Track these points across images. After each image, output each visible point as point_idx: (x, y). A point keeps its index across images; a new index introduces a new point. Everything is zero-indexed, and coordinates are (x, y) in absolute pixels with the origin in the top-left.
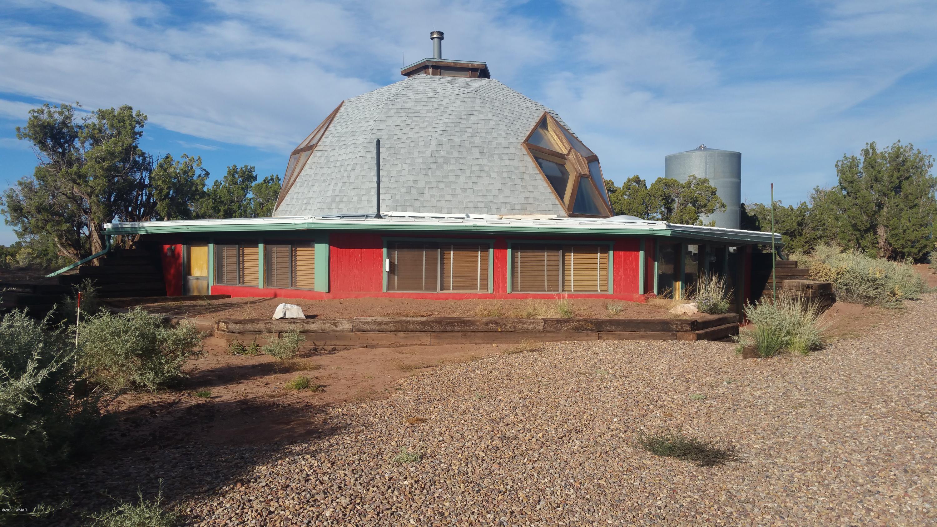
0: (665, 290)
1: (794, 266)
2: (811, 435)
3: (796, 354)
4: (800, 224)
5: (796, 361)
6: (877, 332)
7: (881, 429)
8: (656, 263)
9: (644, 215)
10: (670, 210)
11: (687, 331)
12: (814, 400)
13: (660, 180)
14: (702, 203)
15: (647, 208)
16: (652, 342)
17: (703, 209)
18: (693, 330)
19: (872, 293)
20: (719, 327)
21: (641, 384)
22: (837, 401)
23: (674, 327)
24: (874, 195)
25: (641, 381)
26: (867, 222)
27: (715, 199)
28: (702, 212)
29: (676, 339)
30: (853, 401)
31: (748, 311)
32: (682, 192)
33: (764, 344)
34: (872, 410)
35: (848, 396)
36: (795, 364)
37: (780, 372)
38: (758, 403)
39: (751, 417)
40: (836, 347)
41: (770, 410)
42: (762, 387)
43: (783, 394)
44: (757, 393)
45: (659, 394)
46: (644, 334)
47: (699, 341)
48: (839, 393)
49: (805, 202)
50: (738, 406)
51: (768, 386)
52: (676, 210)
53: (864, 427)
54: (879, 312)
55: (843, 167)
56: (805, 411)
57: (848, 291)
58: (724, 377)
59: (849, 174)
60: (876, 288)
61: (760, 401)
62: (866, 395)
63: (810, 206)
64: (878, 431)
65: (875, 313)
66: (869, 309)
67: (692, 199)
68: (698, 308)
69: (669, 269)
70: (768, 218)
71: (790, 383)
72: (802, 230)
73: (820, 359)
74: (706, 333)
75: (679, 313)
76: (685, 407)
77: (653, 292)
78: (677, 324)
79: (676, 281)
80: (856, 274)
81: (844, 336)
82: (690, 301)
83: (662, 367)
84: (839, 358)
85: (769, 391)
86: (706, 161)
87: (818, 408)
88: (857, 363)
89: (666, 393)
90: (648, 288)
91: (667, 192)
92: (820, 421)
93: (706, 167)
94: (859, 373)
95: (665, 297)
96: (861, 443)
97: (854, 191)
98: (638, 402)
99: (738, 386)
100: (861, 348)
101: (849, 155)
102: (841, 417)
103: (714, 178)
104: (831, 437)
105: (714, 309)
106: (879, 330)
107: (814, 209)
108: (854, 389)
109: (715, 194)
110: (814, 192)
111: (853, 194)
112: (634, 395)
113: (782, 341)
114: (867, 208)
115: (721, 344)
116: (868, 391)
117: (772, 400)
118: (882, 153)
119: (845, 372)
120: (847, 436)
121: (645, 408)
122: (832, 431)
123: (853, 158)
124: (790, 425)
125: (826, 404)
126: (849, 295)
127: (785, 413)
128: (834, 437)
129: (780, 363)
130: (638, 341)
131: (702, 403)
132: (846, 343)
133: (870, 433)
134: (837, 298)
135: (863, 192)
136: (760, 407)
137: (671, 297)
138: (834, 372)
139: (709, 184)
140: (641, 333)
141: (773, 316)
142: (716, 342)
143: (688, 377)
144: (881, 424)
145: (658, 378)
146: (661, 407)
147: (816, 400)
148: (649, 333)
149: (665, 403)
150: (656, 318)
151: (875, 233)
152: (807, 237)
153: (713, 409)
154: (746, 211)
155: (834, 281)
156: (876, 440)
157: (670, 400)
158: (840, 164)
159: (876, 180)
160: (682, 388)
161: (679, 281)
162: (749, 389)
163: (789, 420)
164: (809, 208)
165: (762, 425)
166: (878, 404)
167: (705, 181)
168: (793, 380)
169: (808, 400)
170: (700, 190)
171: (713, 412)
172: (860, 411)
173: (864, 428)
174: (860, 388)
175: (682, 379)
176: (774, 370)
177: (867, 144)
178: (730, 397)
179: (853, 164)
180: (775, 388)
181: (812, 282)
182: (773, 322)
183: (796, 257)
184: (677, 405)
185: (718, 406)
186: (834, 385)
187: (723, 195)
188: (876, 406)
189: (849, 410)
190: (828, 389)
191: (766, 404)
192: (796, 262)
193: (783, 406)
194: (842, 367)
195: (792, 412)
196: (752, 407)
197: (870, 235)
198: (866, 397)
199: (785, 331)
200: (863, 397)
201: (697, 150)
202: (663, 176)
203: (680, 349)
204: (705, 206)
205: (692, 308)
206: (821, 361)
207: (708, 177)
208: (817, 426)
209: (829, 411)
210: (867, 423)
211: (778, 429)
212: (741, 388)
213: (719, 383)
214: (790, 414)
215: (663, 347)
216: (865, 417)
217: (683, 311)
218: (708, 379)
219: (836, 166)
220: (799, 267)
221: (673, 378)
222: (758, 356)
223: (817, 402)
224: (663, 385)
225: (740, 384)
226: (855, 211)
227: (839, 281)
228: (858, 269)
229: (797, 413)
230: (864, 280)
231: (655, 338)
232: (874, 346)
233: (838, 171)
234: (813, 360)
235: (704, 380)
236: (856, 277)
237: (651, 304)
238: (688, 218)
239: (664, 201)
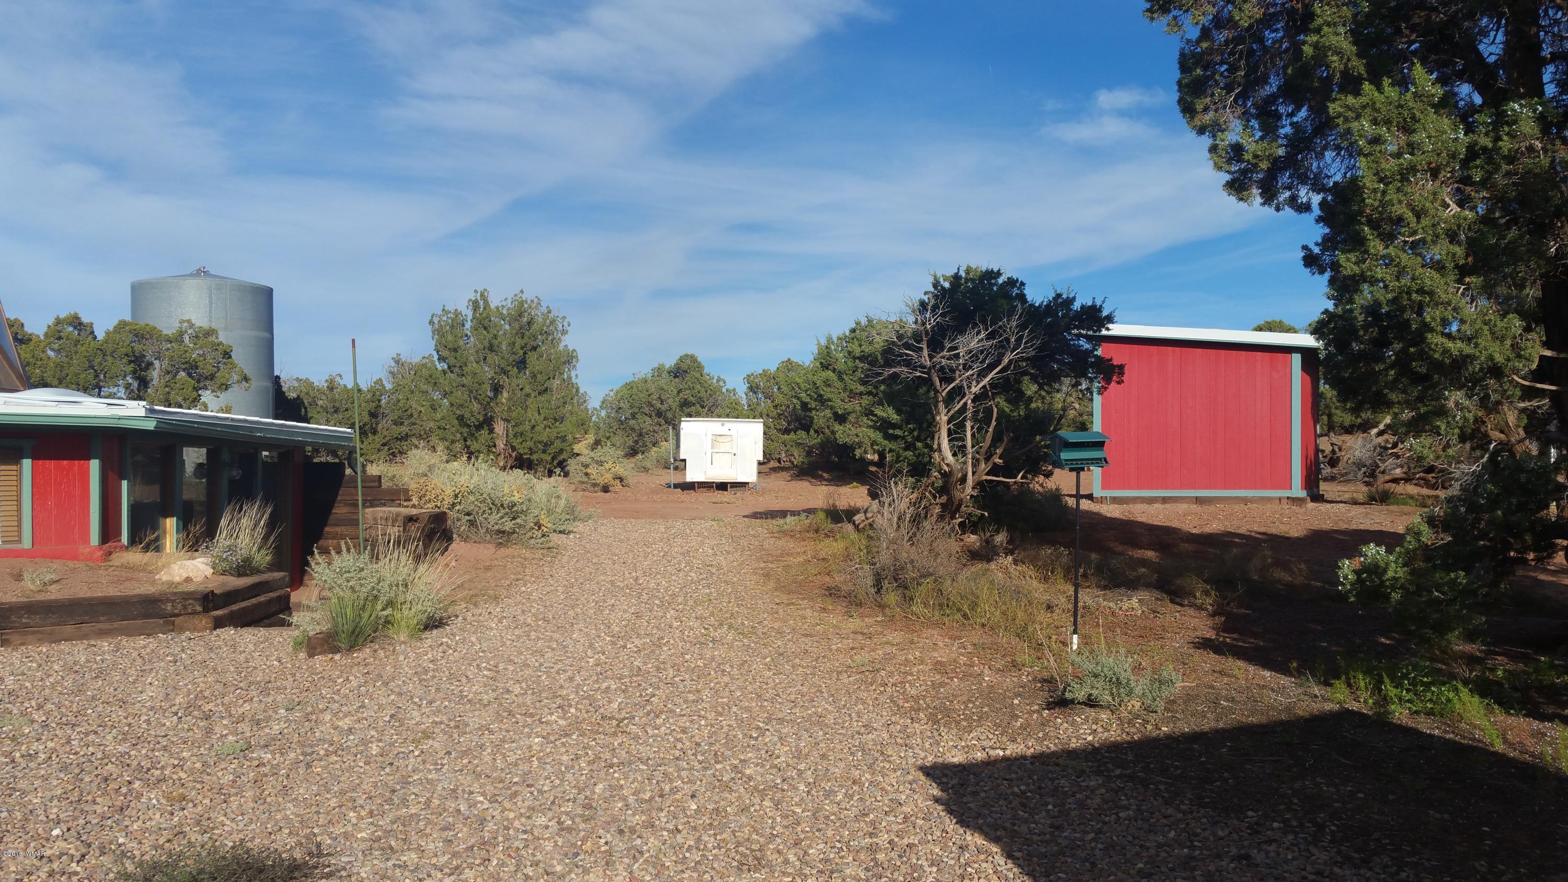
0: (145, 535)
1: (376, 484)
2: (454, 791)
3: (402, 639)
4: (373, 415)
5: (403, 653)
6: (523, 589)
7: (565, 758)
8: (125, 484)
9: (93, 388)
10: (144, 383)
11: (194, 613)
12: (446, 721)
13: (122, 325)
14: (206, 373)
15: (97, 376)
16: (123, 640)
17: (207, 383)
18: (206, 610)
19: (508, 526)
20: (254, 601)
21: (109, 737)
22: (485, 716)
23: (169, 608)
24: (488, 372)
25: (108, 730)
26: (479, 413)
27: (229, 366)
28: (205, 388)
29: (173, 631)
30: (511, 713)
31: (317, 568)
32: (168, 349)
33: (348, 627)
34: (544, 726)
35: (501, 704)
36: (401, 658)
37: (380, 676)
38: (349, 743)
39: (340, 773)
40: (465, 619)
41: (374, 753)
42: (351, 709)
43: (392, 716)
44: (345, 723)
45: (149, 753)
46: (107, 626)
47: (218, 631)
48: (485, 702)
49: (380, 379)
50: (314, 756)
51: (363, 706)
52: (155, 382)
53: (539, 759)
54: (519, 556)
55: (441, 326)
56: (436, 745)
57: (472, 523)
58: (279, 698)
59: (450, 338)
60: (514, 518)
61: (352, 737)
62: (529, 699)
63: (388, 386)
64: (562, 764)
65: (514, 557)
66: (503, 551)
67: (186, 363)
68: (214, 568)
69: (151, 494)
70: (320, 403)
71: (400, 694)
72: (377, 424)
73: (442, 644)
74: (232, 613)
75: (177, 579)
76: (209, 774)
77: (120, 541)
78: (173, 601)
79: (166, 517)
80: (485, 496)
81: (474, 600)
82: (196, 554)
83: (151, 692)
84: (473, 639)
85: (365, 715)
86: (210, 297)
87: (456, 736)
88: (504, 644)
89: (165, 748)
90: (109, 532)
91: (138, 347)
92: (465, 761)
93: (211, 307)
94: (511, 661)
95: (146, 549)
96: (541, 792)
97: (458, 365)
98: (106, 780)
99: (308, 714)
100: (505, 617)
101: (450, 307)
102: (498, 747)
103: (226, 329)
104: (489, 789)
105: (244, 568)
106: (525, 585)
107: (395, 391)
108: (508, 691)
109: (230, 357)
110: (393, 364)
111: (456, 370)
112: (96, 763)
113: (378, 618)
114: (480, 392)
115: (262, 632)
116: (530, 692)
117: (373, 733)
118: (497, 308)
119: (488, 663)
120: (516, 783)
121: (124, 790)
122: (489, 777)
123: (457, 313)
124: (416, 777)
125: (468, 725)
126: (474, 530)
127: (401, 755)
128: (495, 787)
129: (375, 658)
130: (92, 642)
131: (242, 759)
132: (479, 611)
133: (551, 770)
134: (455, 536)
135: (472, 366)
136: (354, 750)
137: (158, 549)
138: (470, 665)
139: (217, 338)
140: (100, 626)
141: (363, 574)
142: (250, 629)
143: (206, 708)
144: (563, 750)
145: (144, 718)
146: (159, 781)
147: (450, 720)
148: (116, 625)
149: (167, 772)
150: (131, 593)
151: (491, 431)
152: (385, 436)
153: (265, 770)
154: (284, 389)
155: (449, 509)
156: (562, 780)
157: (176, 762)
158: (436, 320)
159: (491, 348)
160: (199, 734)
161: (173, 516)
162: (328, 717)
163: (410, 768)
164: (387, 388)
165: (364, 786)
166: (551, 714)
167: (210, 332)
168: (405, 688)
169: (436, 723)
170: (201, 347)
171: (266, 775)
172: (526, 730)
173: (539, 762)
174: (517, 689)
175: (196, 713)
176: (368, 673)
177: (476, 291)
178: (296, 740)
179: (457, 322)
180: (376, 707)
181: (414, 512)
182: (362, 585)
183: (378, 468)
184: (191, 772)
185: (275, 762)
186: (474, 688)
187: (243, 358)
188: (549, 717)
189: (508, 731)
190: (466, 696)
191: (365, 742)
192: (380, 477)
193: (396, 741)
194: (481, 654)
195: (413, 751)
196: (340, 752)
197: (484, 432)
198: (529, 703)
199: (383, 599)
200: (524, 704)
201: (191, 275)
202: (128, 318)
203: (183, 651)
204: (212, 377)
205: (202, 567)
206: (445, 647)
207: (214, 326)
208: (461, 771)
209: (475, 738)
210: (540, 751)
211: (394, 791)
212: (314, 717)
213: (270, 712)
214: (411, 756)
215: (148, 650)
216: (537, 740)
217: (185, 575)
218: (247, 706)
219: (430, 322)
220: (383, 486)
221: (176, 714)
222: (336, 650)
223: (452, 724)
224: (158, 733)
225: (310, 709)
226: (460, 395)
227: (457, 508)
228: (488, 488)
229: (422, 752)
230: (496, 505)
231: (129, 633)
232: (523, 612)
233: (433, 332)
234: (430, 646)
235: (241, 711)
236: (484, 501)
237: (116, 564)
238: (180, 399)
239: (132, 365)
